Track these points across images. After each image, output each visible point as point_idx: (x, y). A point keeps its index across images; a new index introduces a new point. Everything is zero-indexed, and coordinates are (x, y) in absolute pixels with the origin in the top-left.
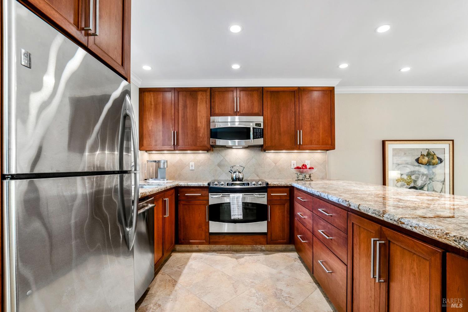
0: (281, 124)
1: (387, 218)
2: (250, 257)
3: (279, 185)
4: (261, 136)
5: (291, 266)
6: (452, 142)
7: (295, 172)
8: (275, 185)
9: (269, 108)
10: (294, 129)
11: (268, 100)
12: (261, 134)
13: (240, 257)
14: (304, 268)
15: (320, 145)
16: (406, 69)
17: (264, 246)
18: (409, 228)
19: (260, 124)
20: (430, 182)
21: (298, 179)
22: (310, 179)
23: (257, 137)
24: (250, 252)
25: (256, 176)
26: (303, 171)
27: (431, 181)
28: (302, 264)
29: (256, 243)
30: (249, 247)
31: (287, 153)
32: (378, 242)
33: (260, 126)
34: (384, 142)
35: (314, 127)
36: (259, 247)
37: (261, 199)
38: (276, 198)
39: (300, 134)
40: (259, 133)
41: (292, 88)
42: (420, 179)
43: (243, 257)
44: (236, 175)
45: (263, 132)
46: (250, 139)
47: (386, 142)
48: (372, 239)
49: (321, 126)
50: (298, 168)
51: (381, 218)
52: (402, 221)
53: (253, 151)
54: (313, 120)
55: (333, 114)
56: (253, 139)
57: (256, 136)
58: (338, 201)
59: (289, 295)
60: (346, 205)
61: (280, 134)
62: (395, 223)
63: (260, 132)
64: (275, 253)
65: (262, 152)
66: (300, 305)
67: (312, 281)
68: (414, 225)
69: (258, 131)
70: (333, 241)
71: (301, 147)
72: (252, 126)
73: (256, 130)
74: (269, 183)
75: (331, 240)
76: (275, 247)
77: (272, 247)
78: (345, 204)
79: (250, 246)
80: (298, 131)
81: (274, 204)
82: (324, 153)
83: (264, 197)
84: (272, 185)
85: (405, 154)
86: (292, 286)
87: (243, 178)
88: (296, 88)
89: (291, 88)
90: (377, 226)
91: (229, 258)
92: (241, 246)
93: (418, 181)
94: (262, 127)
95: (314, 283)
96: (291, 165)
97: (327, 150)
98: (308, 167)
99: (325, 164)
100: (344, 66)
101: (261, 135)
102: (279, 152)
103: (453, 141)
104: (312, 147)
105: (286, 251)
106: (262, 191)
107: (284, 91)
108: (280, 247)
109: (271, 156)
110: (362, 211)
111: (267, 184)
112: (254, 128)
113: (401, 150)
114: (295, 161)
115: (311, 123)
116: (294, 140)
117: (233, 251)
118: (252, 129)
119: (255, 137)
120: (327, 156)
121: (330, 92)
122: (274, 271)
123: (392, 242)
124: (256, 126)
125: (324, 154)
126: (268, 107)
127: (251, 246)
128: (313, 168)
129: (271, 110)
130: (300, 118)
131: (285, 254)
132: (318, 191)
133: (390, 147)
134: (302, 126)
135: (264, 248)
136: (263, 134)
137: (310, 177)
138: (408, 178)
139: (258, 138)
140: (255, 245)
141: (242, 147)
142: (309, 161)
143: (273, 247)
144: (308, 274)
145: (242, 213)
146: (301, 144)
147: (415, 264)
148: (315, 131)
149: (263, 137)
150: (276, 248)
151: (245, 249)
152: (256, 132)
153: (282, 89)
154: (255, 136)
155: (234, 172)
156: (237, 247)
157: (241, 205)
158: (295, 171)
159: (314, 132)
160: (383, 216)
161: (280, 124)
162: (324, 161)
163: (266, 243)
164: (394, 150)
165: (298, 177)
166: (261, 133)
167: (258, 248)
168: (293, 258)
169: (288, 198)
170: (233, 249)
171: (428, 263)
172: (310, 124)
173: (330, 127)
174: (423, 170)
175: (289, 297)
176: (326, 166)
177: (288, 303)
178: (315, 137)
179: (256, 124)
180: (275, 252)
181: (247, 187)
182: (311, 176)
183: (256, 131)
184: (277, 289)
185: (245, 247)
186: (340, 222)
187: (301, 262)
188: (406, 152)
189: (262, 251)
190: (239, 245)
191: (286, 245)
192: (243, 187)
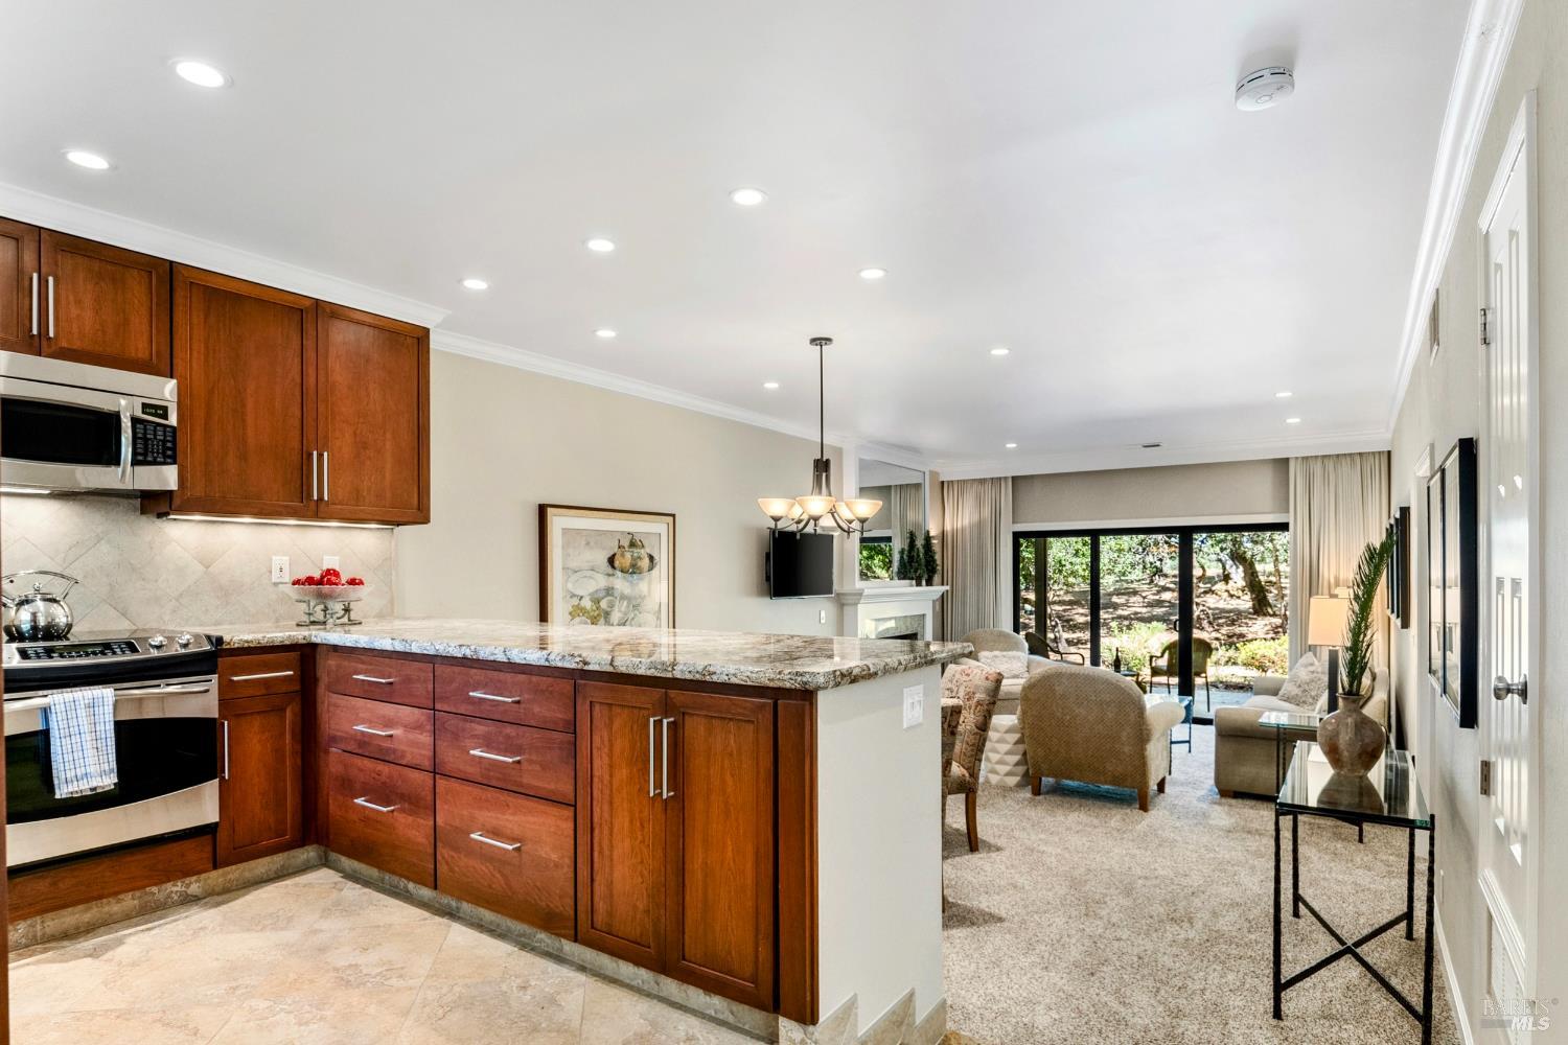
0: (250, 420)
1: (682, 671)
2: (153, 932)
3: (264, 642)
4: (169, 457)
5: (340, 905)
6: (672, 518)
7: (295, 596)
8: (246, 645)
9: (199, 352)
10: (296, 444)
11: (195, 321)
12: (165, 449)
13: (107, 948)
14: (381, 896)
15: (385, 507)
16: (606, 334)
17: (196, 881)
18: (724, 678)
19: (165, 409)
20: (635, 615)
21: (312, 619)
22: (345, 620)
23: (150, 459)
24: (135, 920)
25: (112, 613)
26: (333, 591)
27: (636, 612)
28: (367, 890)
29: (168, 876)
30: (129, 901)
31: (254, 526)
32: (665, 721)
33: (165, 417)
34: (542, 510)
35: (365, 446)
36: (176, 888)
37: (195, 699)
38: (251, 692)
39: (323, 467)
40: (156, 444)
41: (291, 298)
42: (616, 609)
43: (120, 942)
44: (34, 615)
45: (174, 442)
46: (118, 463)
47: (549, 510)
48: (652, 720)
49: (388, 445)
50: (310, 581)
51: (669, 675)
52: (712, 669)
53: (103, 512)
54: (363, 423)
55: (423, 412)
56: (132, 465)
57: (145, 454)
58: (547, 660)
59: (384, 968)
60: (574, 666)
61: (243, 457)
62: (698, 677)
63: (164, 441)
64: (250, 892)
65: (144, 518)
66: (432, 973)
67: (426, 914)
68: (733, 672)
69: (155, 435)
70: (525, 766)
71: (322, 506)
72: (127, 409)
73: (145, 429)
74: (227, 638)
75: (518, 766)
76: (244, 871)
77: (231, 876)
78: (570, 664)
79: (133, 899)
80: (315, 453)
81: (245, 714)
82: (384, 533)
83: (207, 691)
84: (236, 646)
85: (588, 544)
86: (380, 944)
87: (69, 626)
88: (308, 303)
89: (287, 297)
90: (658, 693)
91: (55, 967)
92: (86, 910)
93: (613, 613)
94: (173, 420)
95: (436, 917)
96: (271, 572)
97: (399, 524)
98: (344, 578)
99: (388, 565)
100: (475, 284)
101: (169, 453)
102: (223, 522)
103: (674, 516)
104: (361, 511)
105: (285, 876)
106: (197, 669)
107: (260, 301)
108: (261, 866)
109: (185, 535)
110: (623, 670)
111: (220, 640)
112: (135, 421)
113: (579, 531)
114: (287, 558)
115: (358, 432)
116: (299, 482)
117: (48, 941)
118: (126, 424)
119: (140, 458)
120: (393, 544)
121: (415, 341)
122: (291, 936)
123: (688, 713)
124: (143, 412)
125: (386, 534)
126: (195, 347)
127: (138, 894)
128: (361, 583)
129: (206, 360)
130: (321, 409)
131: (288, 882)
132: (460, 646)
133: (557, 523)
134: (326, 437)
135: (195, 886)
136: (174, 449)
137: (347, 610)
138: (594, 608)
139: (154, 463)
140: (155, 884)
141: (47, 492)
142: (337, 558)
143: (234, 872)
144: (406, 905)
145: (114, 765)
146: (326, 498)
147: (732, 736)
148: (370, 458)
149: (175, 463)
150: (247, 875)
151: (111, 915)
152: (145, 440)
153: (255, 293)
154: (140, 454)
155: (21, 604)
156: (70, 918)
157: (111, 734)
158: (293, 592)
159: (368, 463)
160: (674, 669)
161: (244, 421)
162: (386, 559)
163: (211, 865)
164: (565, 531)
165: (310, 614)
166: (169, 445)
167: (169, 896)
168: (327, 887)
169: (297, 687)
170: (44, 935)
171: (751, 727)
172: (355, 434)
173: (416, 450)
174: (620, 583)
175: (387, 970)
176: (391, 574)
177: (394, 982)
178: (370, 479)
179: (145, 406)
180: (243, 891)
181: (129, 657)
182: (351, 607)
183: (145, 434)
184: (336, 970)
185: (106, 909)
186: (549, 710)
187: (359, 886)
188: (592, 538)
189: (189, 900)
190: (81, 907)
191: (286, 854)
192: (109, 659)
